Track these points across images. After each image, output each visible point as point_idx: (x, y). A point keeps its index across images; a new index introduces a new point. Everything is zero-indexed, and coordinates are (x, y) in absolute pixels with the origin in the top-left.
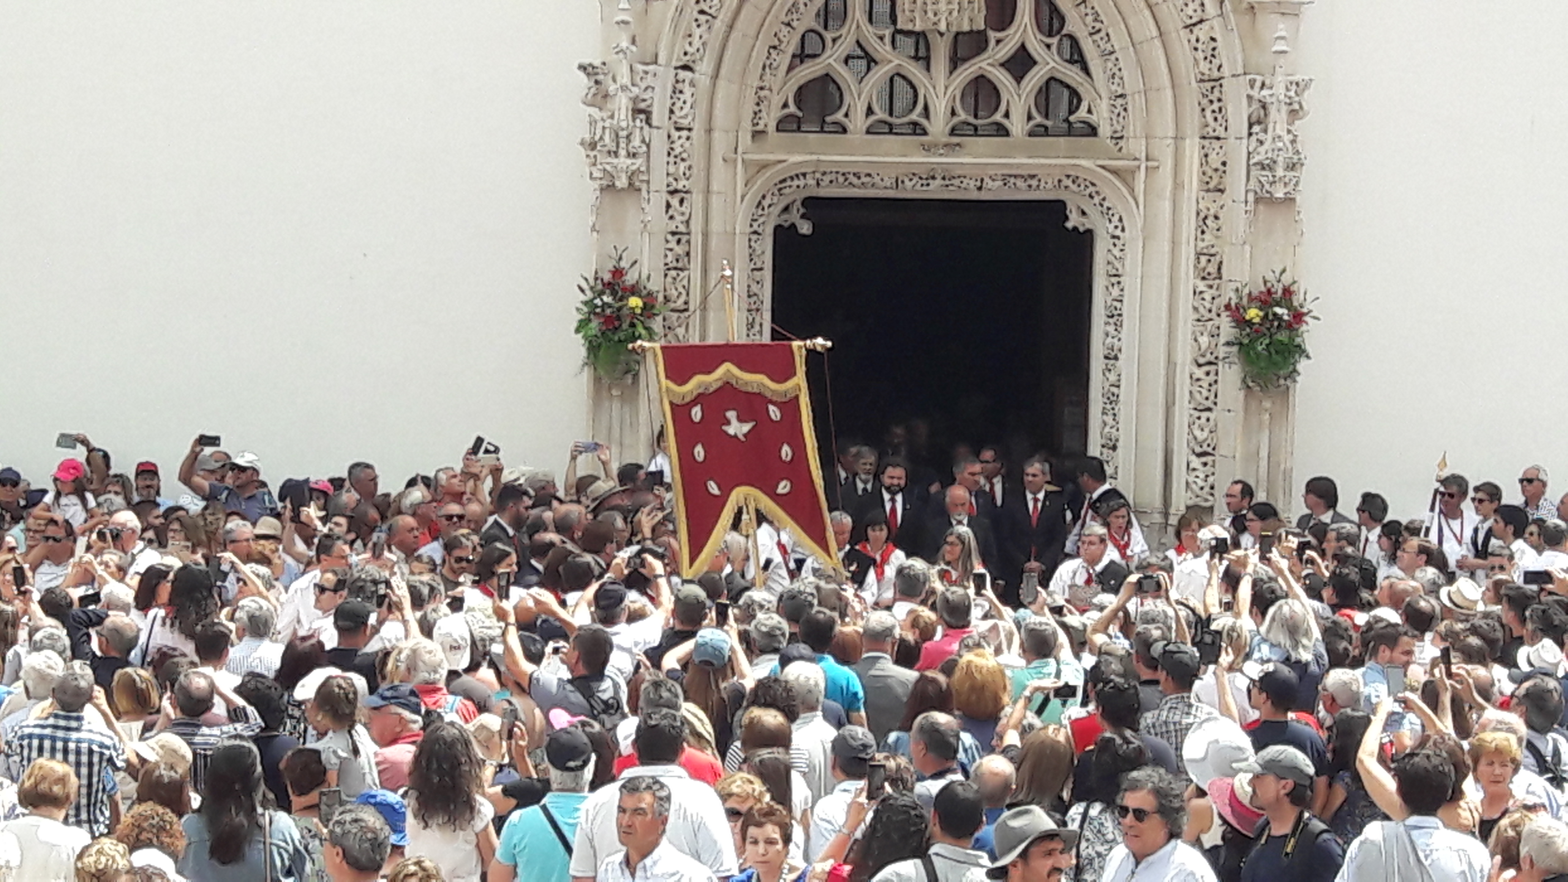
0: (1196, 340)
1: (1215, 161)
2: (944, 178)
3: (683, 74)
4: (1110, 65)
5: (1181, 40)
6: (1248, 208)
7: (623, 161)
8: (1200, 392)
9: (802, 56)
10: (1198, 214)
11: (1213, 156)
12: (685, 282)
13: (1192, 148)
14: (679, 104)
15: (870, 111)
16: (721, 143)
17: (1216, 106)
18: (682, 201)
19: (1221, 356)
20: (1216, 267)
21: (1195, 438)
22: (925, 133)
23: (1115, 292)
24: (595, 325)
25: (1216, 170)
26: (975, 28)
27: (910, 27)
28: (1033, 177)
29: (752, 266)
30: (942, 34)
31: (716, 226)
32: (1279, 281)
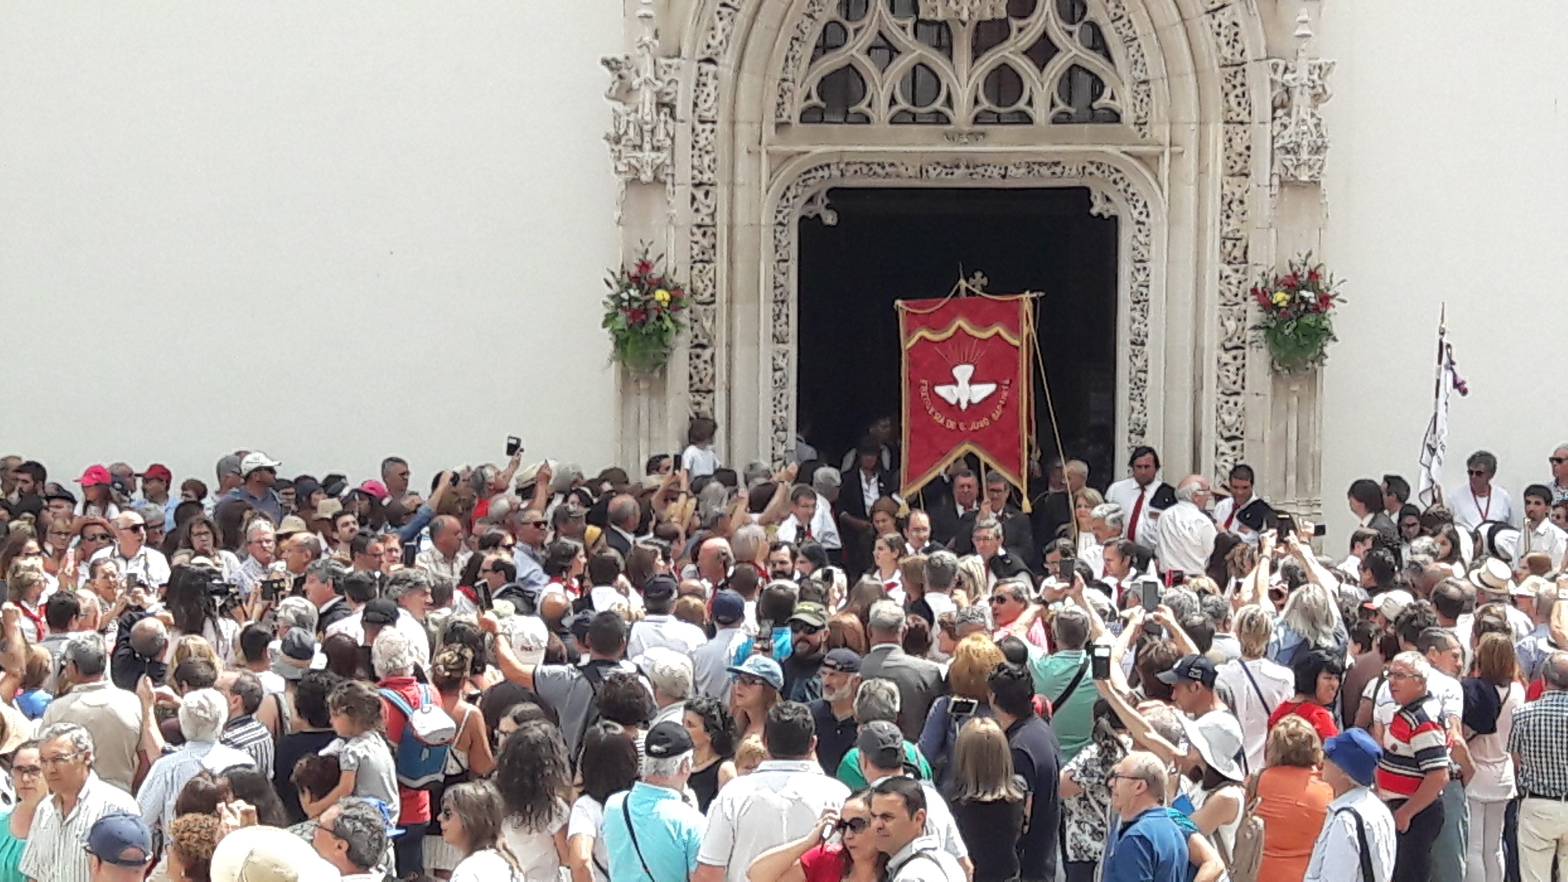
0: (1222, 325)
1: (1239, 146)
2: (968, 167)
3: (706, 67)
4: (1132, 51)
5: (1203, 27)
6: (1273, 192)
7: (648, 155)
8: (1228, 377)
9: (824, 47)
10: (1223, 199)
11: (1236, 141)
12: (711, 275)
13: (1216, 132)
14: (703, 97)
15: (893, 101)
16: (745, 136)
17: (1239, 91)
18: (707, 194)
19: (1248, 340)
20: (1242, 251)
21: (1223, 422)
22: (948, 122)
23: (1141, 277)
24: (622, 320)
25: (1241, 155)
26: (997, 16)
27: (932, 16)
28: (1057, 164)
29: (778, 257)
30: (964, 24)
31: (742, 217)
32: (1305, 264)
